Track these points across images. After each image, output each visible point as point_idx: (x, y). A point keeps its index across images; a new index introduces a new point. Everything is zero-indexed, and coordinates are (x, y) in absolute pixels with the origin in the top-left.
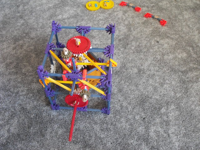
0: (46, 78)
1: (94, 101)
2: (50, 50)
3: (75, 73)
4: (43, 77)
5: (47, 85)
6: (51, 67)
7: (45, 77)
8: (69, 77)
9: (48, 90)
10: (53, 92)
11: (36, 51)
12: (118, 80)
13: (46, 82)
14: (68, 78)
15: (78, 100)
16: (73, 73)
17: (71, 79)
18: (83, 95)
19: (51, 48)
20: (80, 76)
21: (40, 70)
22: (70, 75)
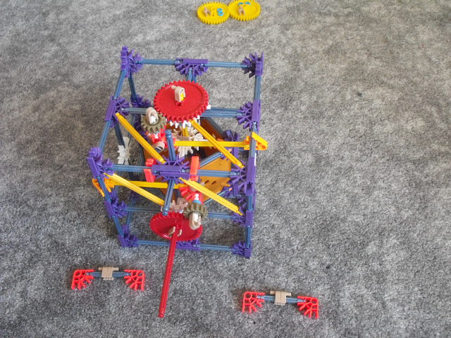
0: (109, 176)
1: (216, 228)
2: (116, 112)
3: (172, 164)
4: (102, 172)
5: (110, 191)
6: (118, 152)
7: (105, 173)
8: (159, 173)
9: (113, 202)
10: (124, 206)
11: (85, 115)
12: (269, 179)
13: (109, 185)
14: (156, 176)
15: (180, 226)
16: (167, 164)
17: (163, 178)
18: (191, 213)
19: (119, 109)
20: (183, 171)
21: (94, 158)
22: (161, 168)
